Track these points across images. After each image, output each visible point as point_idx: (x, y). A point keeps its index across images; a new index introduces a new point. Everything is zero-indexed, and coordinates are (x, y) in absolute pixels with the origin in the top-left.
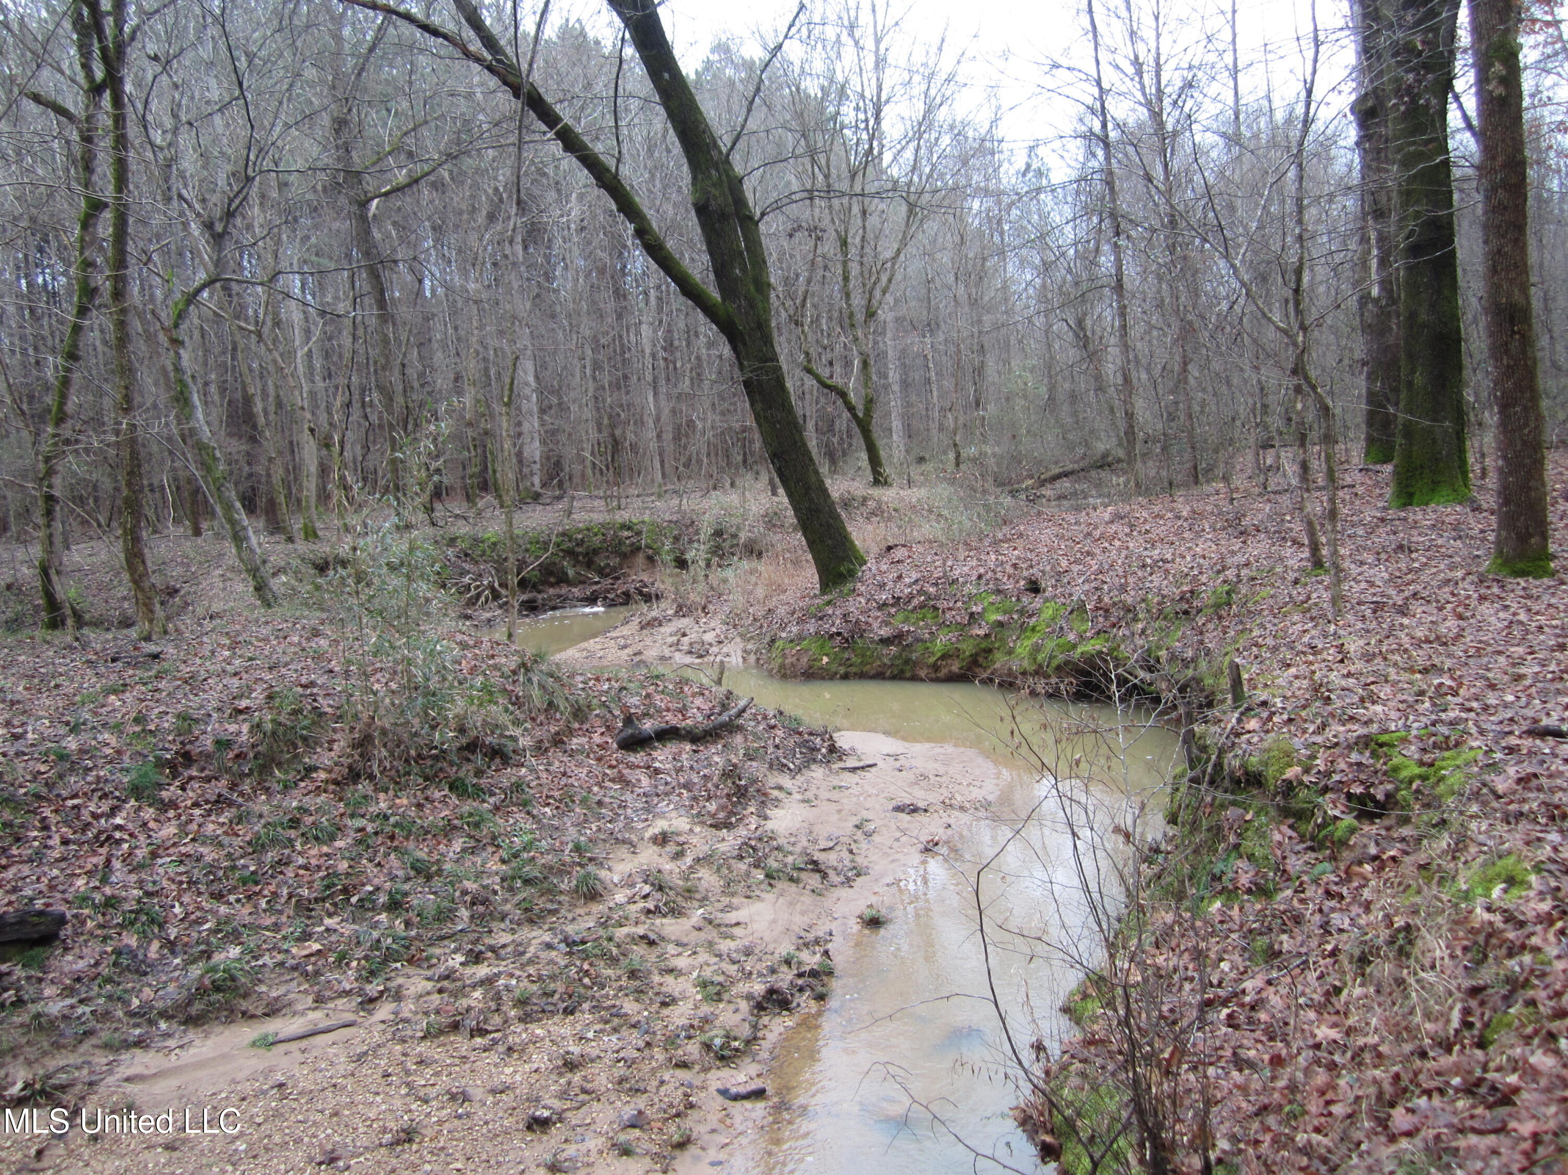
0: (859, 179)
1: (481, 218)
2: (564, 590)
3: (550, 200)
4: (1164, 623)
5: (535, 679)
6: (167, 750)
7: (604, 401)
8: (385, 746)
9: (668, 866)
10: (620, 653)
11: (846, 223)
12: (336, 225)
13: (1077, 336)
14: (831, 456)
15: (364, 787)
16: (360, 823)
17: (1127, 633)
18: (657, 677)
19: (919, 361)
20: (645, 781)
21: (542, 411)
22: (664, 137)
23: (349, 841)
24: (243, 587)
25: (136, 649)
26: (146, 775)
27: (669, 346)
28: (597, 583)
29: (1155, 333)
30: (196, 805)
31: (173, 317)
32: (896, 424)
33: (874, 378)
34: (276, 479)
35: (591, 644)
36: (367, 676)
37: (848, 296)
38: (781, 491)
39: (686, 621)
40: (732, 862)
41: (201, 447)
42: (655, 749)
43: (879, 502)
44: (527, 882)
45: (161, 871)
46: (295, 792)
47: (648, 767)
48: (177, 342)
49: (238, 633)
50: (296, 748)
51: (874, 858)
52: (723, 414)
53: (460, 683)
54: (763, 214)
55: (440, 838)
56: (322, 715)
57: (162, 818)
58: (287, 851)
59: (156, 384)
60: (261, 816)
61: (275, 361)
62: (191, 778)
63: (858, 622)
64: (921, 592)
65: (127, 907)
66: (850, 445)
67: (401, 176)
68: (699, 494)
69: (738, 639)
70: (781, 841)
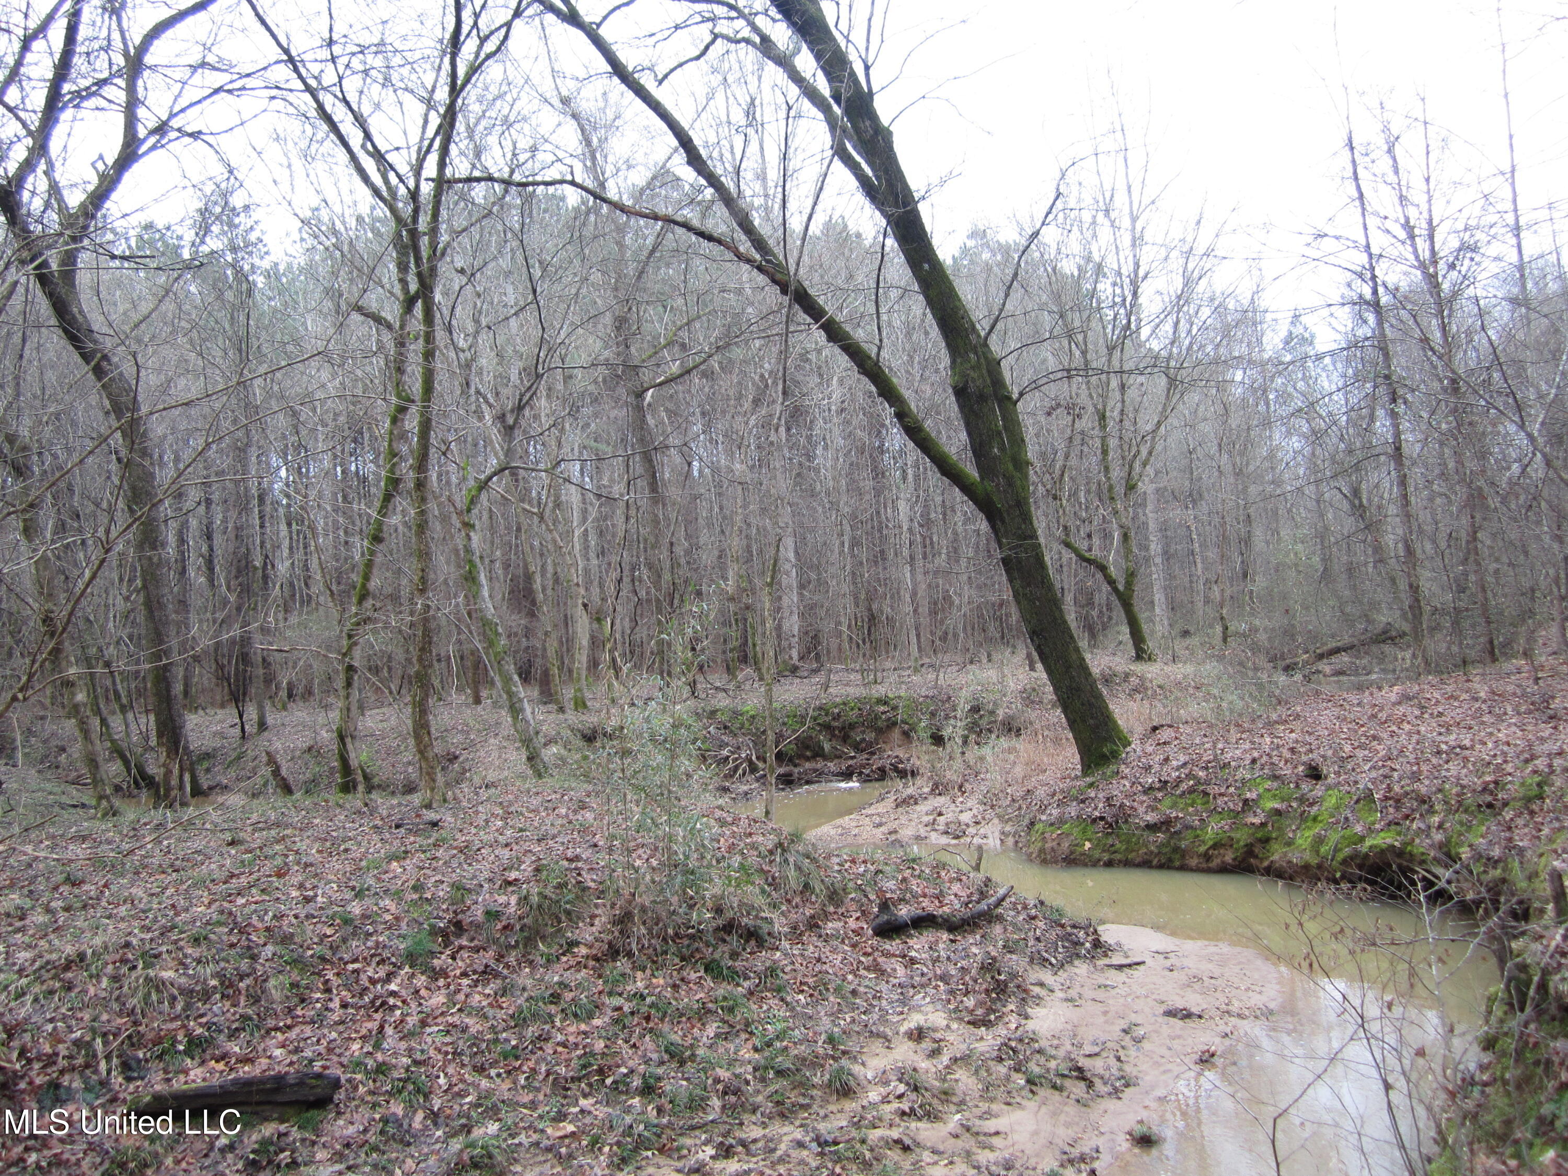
0: (1117, 354)
1: (747, 405)
2: (820, 764)
3: (811, 385)
4: (1465, 817)
5: (791, 860)
6: (440, 918)
7: (862, 576)
8: (644, 923)
9: (924, 1064)
10: (875, 831)
11: (1104, 397)
12: (614, 413)
13: (1353, 505)
14: (1091, 630)
15: (622, 964)
16: (617, 1001)
17: (1423, 826)
18: (914, 860)
19: (1182, 532)
20: (901, 971)
21: (802, 586)
22: (923, 321)
23: (607, 1019)
24: (517, 757)
25: (418, 816)
26: (419, 943)
27: (927, 523)
28: (853, 758)
29: (1438, 501)
30: (464, 974)
31: (466, 501)
32: (1159, 597)
33: (1135, 550)
34: (551, 652)
35: (846, 821)
36: (630, 852)
37: (1107, 469)
38: (1039, 666)
39: (941, 800)
40: (991, 1063)
41: (486, 623)
42: (910, 936)
43: (1142, 678)
44: (780, 1073)
45: (429, 1040)
46: (557, 967)
47: (904, 956)
48: (468, 526)
49: (511, 804)
50: (559, 922)
51: (1144, 1067)
52: (979, 587)
53: (718, 862)
54: (1021, 394)
55: (694, 1021)
56: (585, 889)
57: (433, 986)
58: (547, 1027)
59: (448, 563)
60: (524, 989)
61: (555, 541)
62: (461, 948)
63: (1122, 806)
64: (1189, 776)
65: (396, 1075)
66: (1110, 618)
67: (675, 368)
68: (955, 668)
69: (996, 821)
70: (1043, 1043)
